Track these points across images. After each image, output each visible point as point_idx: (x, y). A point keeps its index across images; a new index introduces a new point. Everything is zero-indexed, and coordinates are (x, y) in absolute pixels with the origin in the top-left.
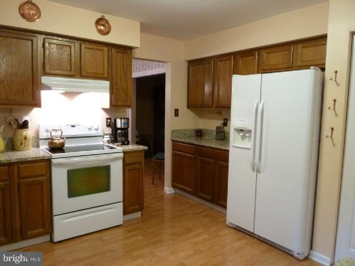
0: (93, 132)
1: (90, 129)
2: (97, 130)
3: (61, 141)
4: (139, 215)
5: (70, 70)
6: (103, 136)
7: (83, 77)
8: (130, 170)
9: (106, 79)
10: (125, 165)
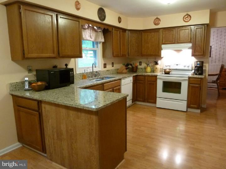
0: (186, 68)
1: (185, 66)
2: (188, 67)
3: (169, 70)
4: (199, 111)
5: (173, 41)
6: (192, 70)
7: (178, 43)
8: (192, 87)
9: (190, 42)
10: (189, 84)
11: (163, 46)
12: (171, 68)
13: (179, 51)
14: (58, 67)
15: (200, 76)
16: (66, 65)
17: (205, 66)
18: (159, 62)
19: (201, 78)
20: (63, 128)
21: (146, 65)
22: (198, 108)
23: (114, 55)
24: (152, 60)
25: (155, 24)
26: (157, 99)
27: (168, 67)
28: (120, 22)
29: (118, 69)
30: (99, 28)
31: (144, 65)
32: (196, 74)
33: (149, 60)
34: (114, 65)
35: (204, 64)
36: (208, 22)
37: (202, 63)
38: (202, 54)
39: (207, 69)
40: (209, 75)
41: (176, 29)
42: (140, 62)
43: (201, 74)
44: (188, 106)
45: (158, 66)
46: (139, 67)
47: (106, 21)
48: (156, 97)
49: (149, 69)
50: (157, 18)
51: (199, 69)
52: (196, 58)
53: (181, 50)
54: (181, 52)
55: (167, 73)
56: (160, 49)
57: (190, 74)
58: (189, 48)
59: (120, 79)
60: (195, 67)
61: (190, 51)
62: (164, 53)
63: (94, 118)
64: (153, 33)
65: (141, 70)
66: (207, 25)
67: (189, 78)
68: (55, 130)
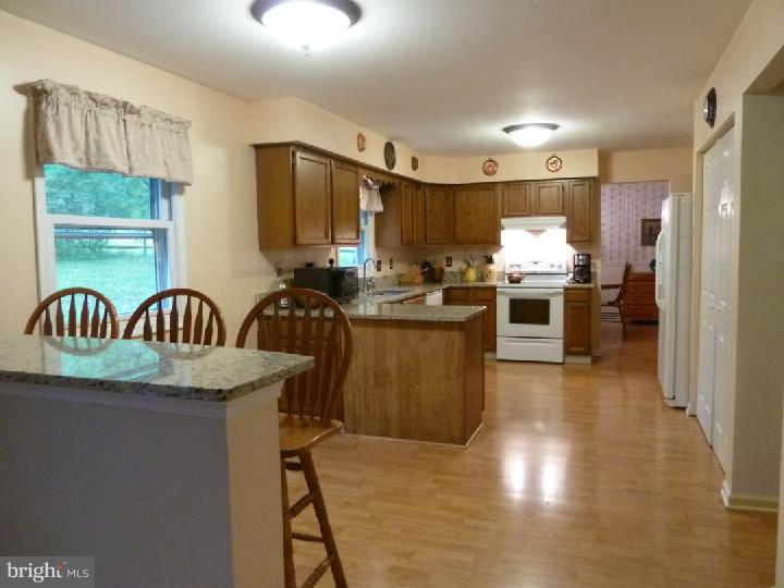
0: (555, 270)
1: (552, 266)
2: (560, 266)
3: (518, 275)
4: (588, 360)
5: (525, 210)
6: (567, 274)
7: (538, 214)
8: (573, 308)
9: (562, 214)
10: (567, 302)
11: (504, 221)
12: (524, 269)
13: (536, 232)
14: (316, 266)
15: (587, 286)
16: (331, 261)
17: (595, 264)
18: (495, 257)
19: (589, 289)
20: (391, 362)
21: (464, 266)
22: (586, 353)
23: (404, 242)
24: (478, 253)
25: (486, 173)
26: (499, 340)
27: (516, 269)
28: (415, 167)
29: (402, 275)
30: (376, 182)
31: (457, 265)
32: (578, 282)
33: (469, 253)
34: (394, 266)
35: (592, 261)
36: (595, 173)
37: (589, 257)
38: (588, 237)
39: (599, 271)
40: (604, 287)
41: (533, 184)
42: (448, 258)
43: (588, 281)
44: (567, 352)
45: (492, 267)
46: (447, 269)
47: (396, 170)
48: (496, 336)
49: (472, 275)
50: (491, 161)
51: (584, 271)
52: (575, 248)
53: (544, 231)
54: (543, 235)
55: (514, 280)
56: (498, 228)
57: (564, 281)
58: (561, 227)
59: (424, 295)
60: (575, 266)
61: (563, 233)
62: (506, 236)
63: (457, 336)
64: (481, 192)
65: (451, 277)
66: (594, 178)
67: (566, 289)
68: (371, 371)
